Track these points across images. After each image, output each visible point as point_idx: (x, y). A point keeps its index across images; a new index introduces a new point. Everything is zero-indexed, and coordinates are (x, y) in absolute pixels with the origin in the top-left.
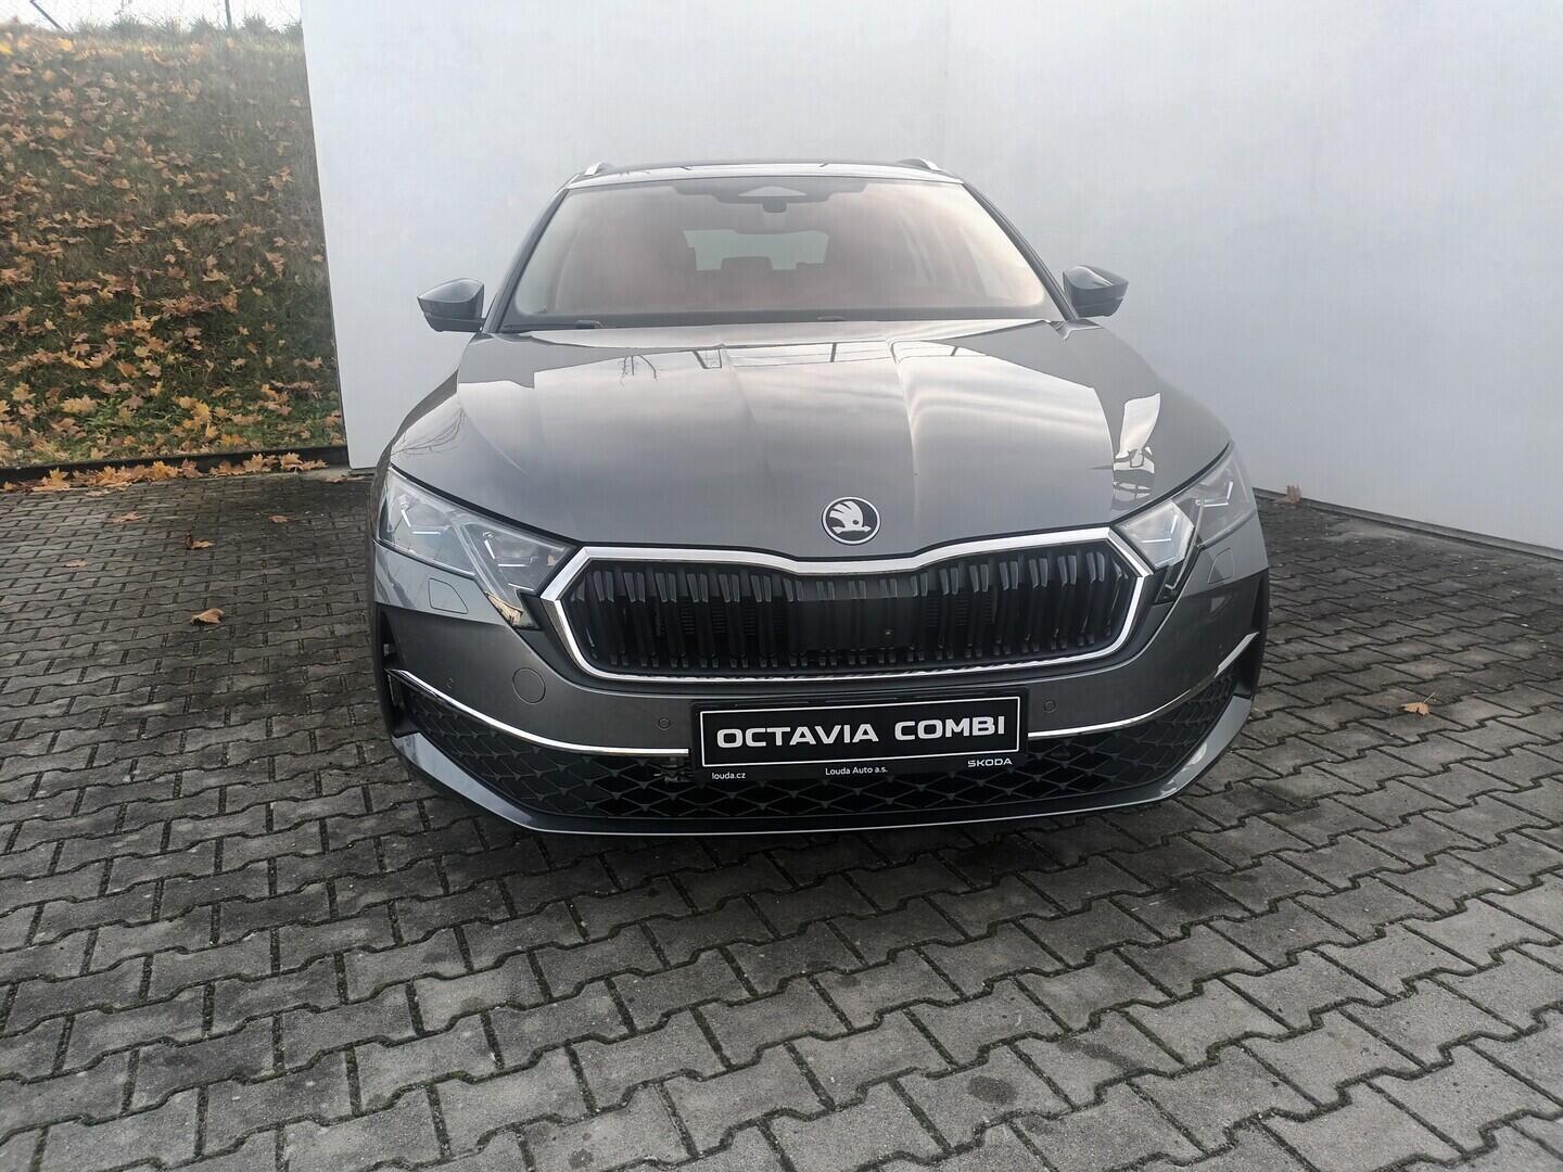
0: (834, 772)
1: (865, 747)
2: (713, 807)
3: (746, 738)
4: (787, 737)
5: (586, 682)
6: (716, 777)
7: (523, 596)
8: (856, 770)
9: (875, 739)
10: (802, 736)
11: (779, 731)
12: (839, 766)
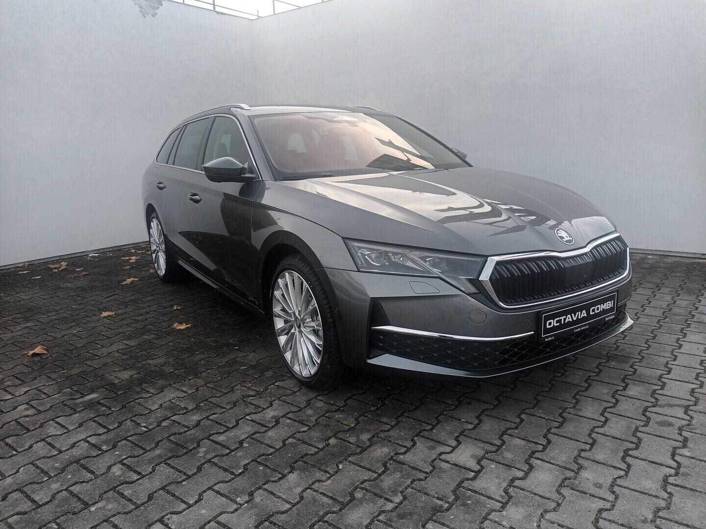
0: (577, 330)
1: (584, 319)
2: (534, 354)
3: (554, 323)
4: (565, 319)
5: (503, 311)
6: (546, 340)
7: (470, 280)
8: (582, 328)
9: (586, 316)
10: (569, 318)
11: (562, 318)
12: (577, 328)
